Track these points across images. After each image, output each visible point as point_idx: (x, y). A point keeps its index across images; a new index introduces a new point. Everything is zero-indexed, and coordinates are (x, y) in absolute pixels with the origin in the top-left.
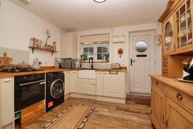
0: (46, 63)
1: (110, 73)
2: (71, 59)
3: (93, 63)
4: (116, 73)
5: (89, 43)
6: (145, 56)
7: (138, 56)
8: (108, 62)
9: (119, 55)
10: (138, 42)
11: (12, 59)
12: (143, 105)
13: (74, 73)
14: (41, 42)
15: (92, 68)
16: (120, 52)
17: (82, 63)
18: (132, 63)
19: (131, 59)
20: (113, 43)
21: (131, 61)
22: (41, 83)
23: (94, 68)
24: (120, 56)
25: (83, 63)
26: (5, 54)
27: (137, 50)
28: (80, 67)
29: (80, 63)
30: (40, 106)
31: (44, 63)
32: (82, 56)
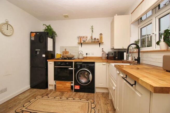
0: (93, 54)
11: (68, 52)
14: (86, 38)
22: (69, 69)
26: (65, 50)
30: (67, 84)
31: (91, 54)
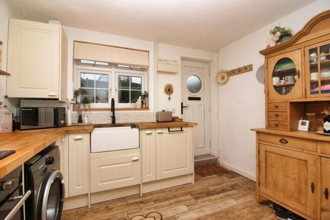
1: (169, 131)
2: (58, 99)
3: (115, 112)
4: (180, 129)
5: (97, 63)
6: (199, 99)
7: (190, 99)
8: (147, 108)
9: (167, 96)
10: (189, 77)
12: (211, 176)
13: (78, 139)
15: (114, 124)
16: (169, 90)
17: (83, 112)
18: (183, 110)
19: (182, 103)
20: (158, 72)
21: (182, 107)
23: (117, 122)
24: (170, 98)
25: (88, 112)
27: (189, 90)
28: (76, 122)
29: (76, 112)
32: (76, 93)
